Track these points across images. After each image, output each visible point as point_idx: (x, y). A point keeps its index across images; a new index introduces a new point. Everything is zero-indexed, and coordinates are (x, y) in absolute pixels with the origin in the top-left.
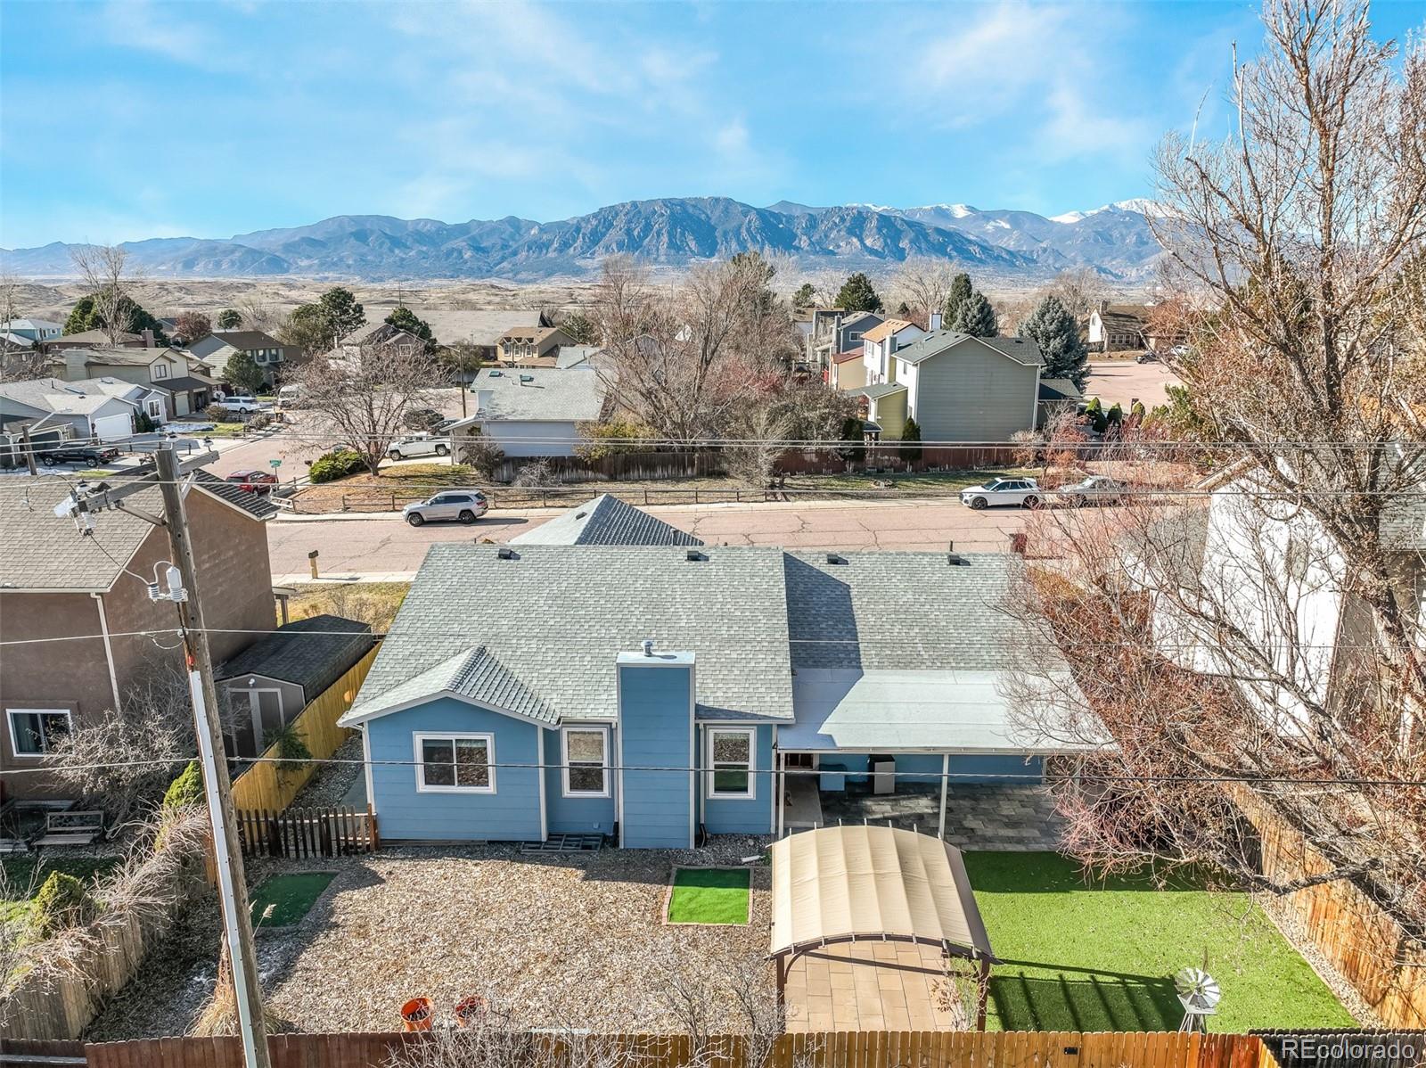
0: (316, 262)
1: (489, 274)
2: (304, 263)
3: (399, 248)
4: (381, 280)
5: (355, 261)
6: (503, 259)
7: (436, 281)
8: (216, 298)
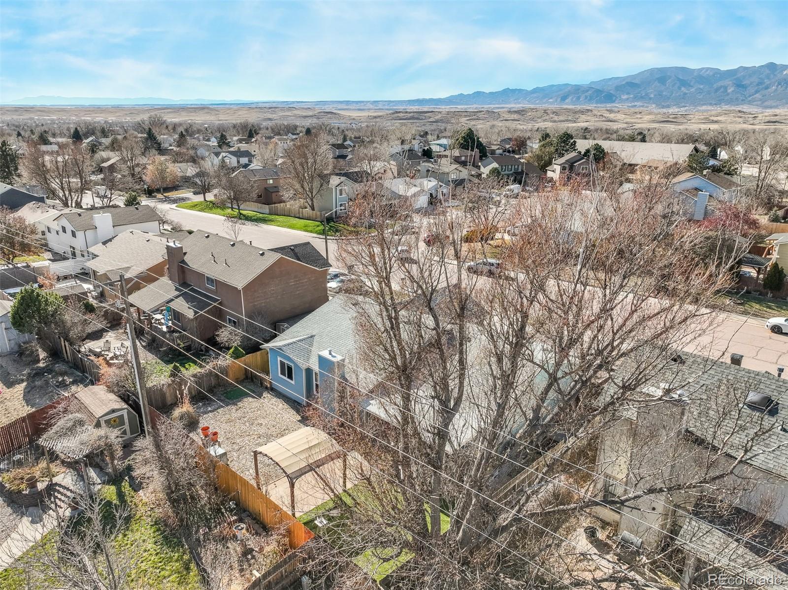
0: (632, 96)
1: (743, 102)
2: (625, 97)
3: (684, 86)
4: (668, 107)
5: (655, 95)
6: (757, 92)
7: (704, 108)
8: (570, 118)
